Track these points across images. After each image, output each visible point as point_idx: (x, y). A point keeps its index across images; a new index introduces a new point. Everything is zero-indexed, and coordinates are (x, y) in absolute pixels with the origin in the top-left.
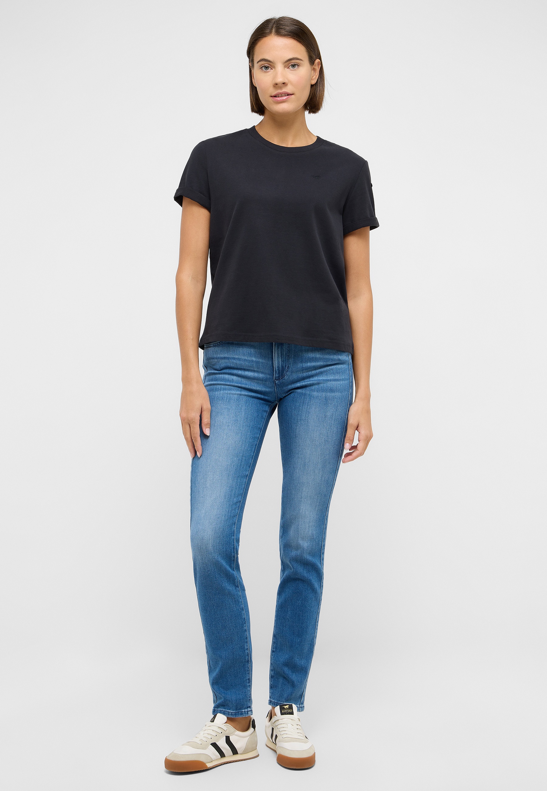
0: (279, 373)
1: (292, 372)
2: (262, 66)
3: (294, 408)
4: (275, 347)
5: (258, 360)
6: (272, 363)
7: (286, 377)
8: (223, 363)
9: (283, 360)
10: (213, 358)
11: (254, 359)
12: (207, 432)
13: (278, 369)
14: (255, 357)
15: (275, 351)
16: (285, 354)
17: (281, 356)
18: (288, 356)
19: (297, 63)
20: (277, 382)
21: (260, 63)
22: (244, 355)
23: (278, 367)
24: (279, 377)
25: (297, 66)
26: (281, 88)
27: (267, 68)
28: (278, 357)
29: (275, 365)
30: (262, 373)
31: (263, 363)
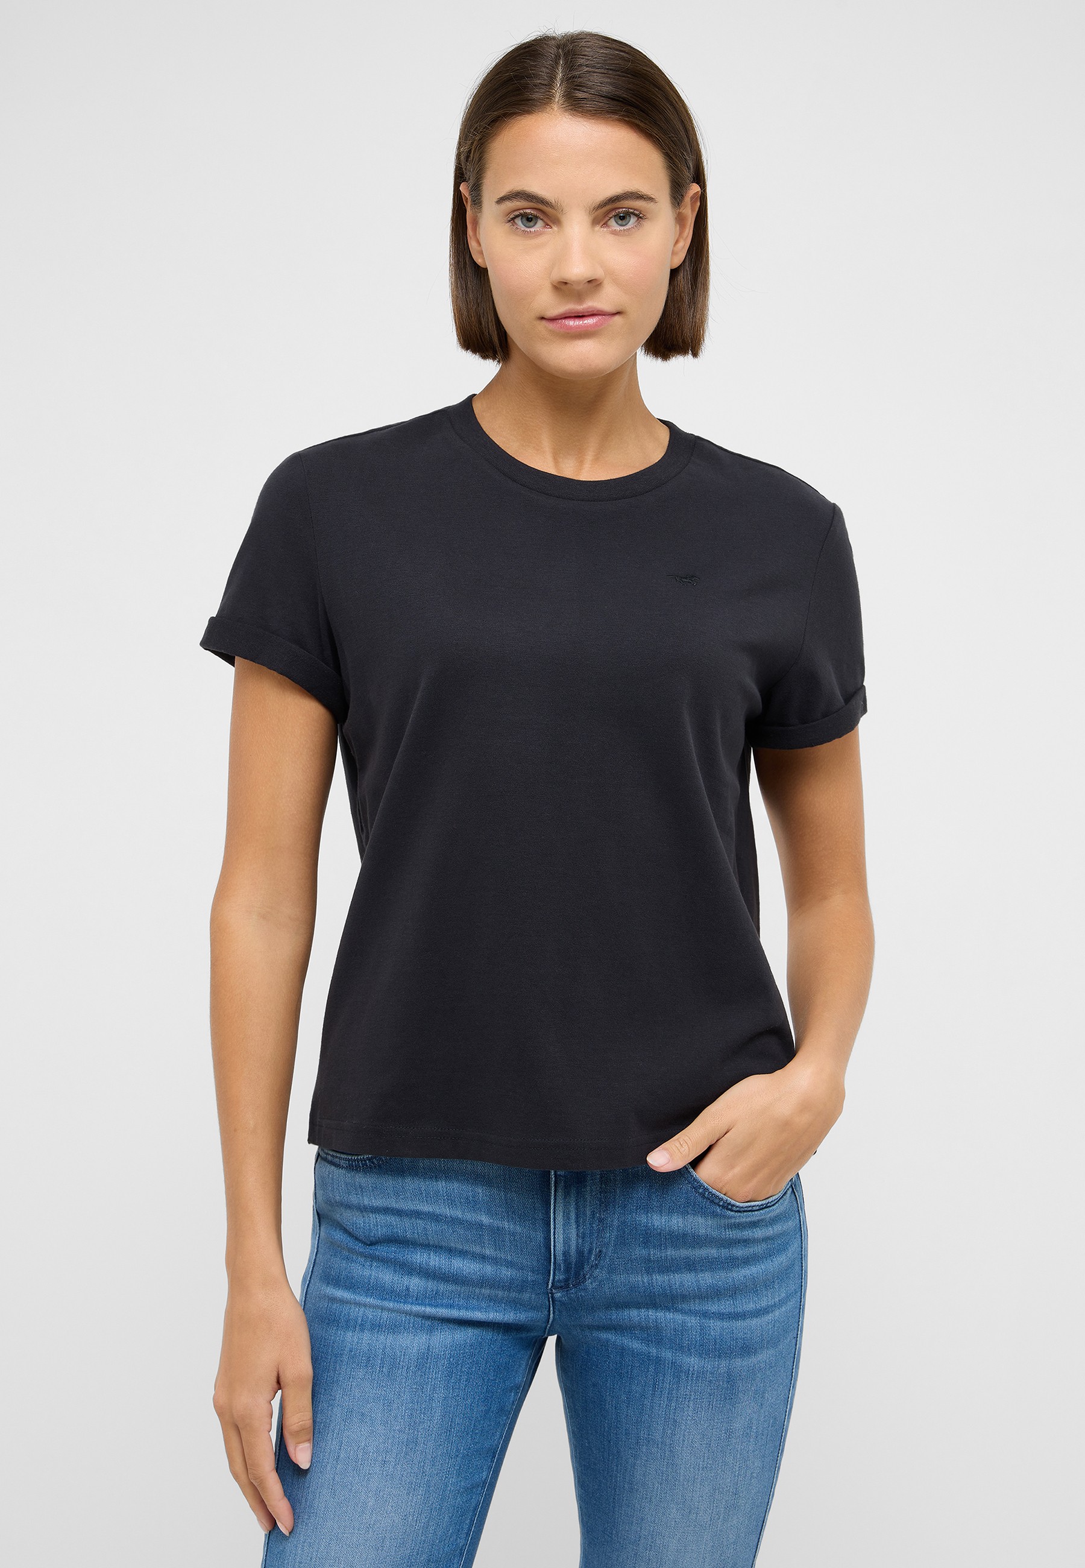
0: (567, 1270)
1: (612, 1270)
2: (517, 213)
3: (624, 1397)
4: (555, 1191)
5: (497, 1223)
6: (545, 1238)
7: (590, 1284)
8: (377, 1225)
9: (584, 1234)
10: (349, 1207)
11: (485, 1219)
12: (302, 1456)
13: (565, 1261)
14: (489, 1212)
15: (555, 1202)
16: (588, 1213)
17: (577, 1222)
18: (601, 1220)
19: (635, 210)
20: (559, 1294)
21: (509, 205)
22: (451, 1202)
23: (566, 1254)
24: (567, 1280)
25: (633, 220)
26: (579, 297)
27: (529, 220)
28: (566, 1224)
29: (554, 1246)
30: (510, 1264)
31: (513, 1234)
